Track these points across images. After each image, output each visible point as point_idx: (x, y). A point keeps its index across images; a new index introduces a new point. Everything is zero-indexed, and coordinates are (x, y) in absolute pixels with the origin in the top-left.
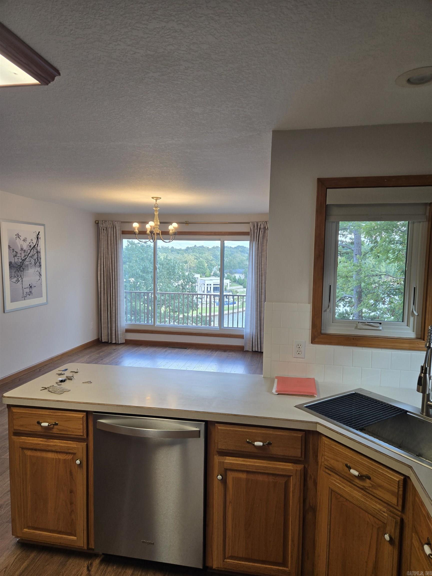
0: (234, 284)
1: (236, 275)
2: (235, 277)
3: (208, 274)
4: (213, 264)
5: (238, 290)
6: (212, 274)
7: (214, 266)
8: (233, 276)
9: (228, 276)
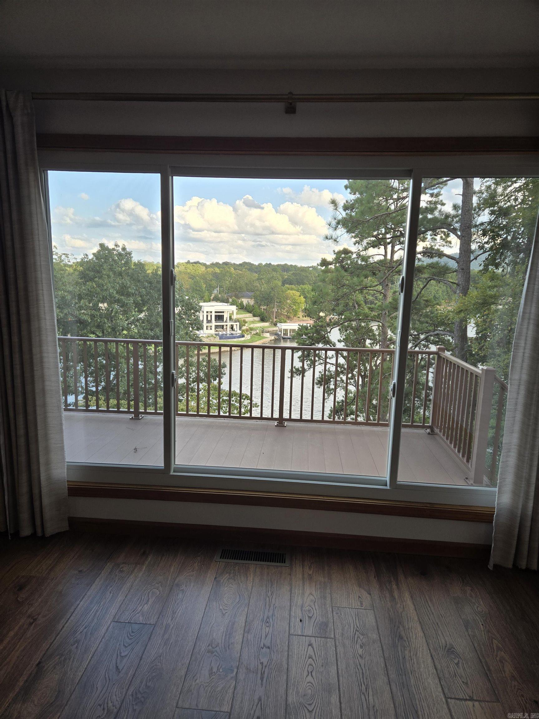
0: (241, 311)
1: (243, 300)
2: (242, 302)
3: (206, 297)
4: (213, 286)
5: (247, 320)
6: (212, 298)
7: (214, 288)
8: (240, 301)
9: (233, 301)
